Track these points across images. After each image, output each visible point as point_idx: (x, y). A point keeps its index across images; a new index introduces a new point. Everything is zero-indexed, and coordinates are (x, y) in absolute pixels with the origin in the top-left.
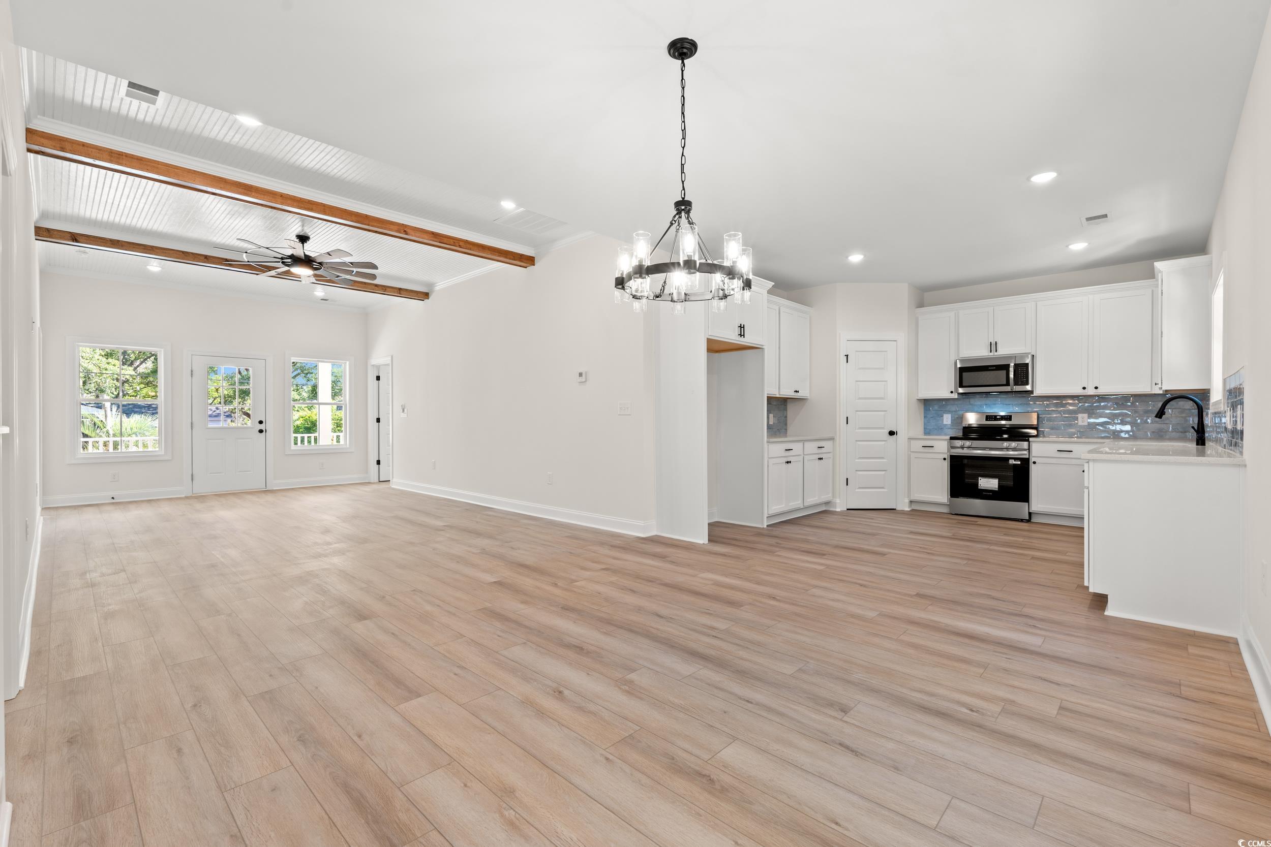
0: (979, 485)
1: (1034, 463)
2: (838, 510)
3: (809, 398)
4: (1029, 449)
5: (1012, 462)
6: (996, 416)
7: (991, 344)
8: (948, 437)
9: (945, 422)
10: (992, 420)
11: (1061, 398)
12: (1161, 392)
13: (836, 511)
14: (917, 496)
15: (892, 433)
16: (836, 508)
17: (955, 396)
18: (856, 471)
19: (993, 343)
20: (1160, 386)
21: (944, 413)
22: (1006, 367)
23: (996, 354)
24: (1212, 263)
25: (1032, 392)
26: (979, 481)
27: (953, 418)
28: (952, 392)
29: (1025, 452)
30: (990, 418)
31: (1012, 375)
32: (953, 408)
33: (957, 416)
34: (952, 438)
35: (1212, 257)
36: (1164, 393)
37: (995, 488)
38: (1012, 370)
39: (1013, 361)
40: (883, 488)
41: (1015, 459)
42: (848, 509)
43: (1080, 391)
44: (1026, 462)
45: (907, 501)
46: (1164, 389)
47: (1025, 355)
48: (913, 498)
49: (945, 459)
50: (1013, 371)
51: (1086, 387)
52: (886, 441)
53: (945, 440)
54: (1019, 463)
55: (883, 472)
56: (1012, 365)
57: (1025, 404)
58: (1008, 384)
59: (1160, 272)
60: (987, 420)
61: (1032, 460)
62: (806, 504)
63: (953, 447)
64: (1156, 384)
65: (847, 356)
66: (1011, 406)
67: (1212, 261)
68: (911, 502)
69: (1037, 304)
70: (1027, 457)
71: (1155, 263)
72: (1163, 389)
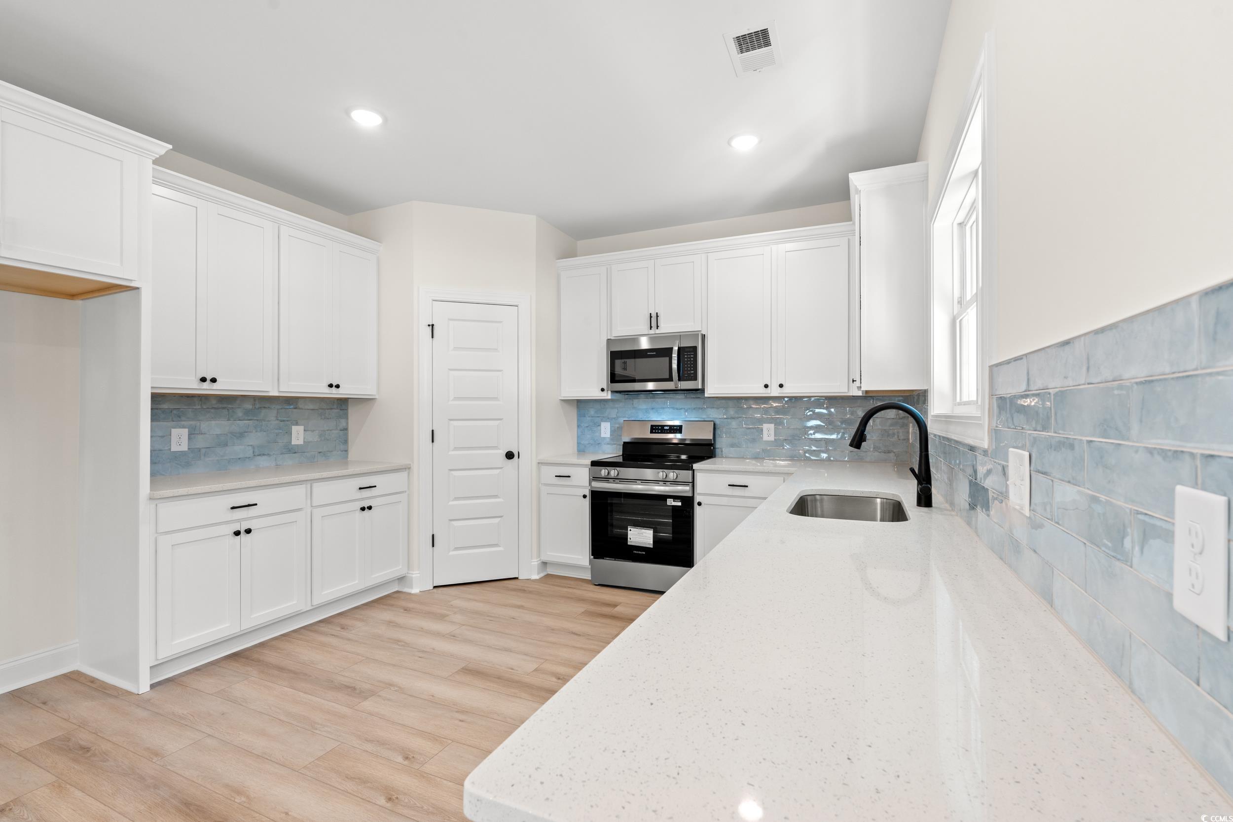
0: (629, 540)
1: (699, 504)
2: (415, 590)
3: (377, 397)
4: (693, 482)
5: (670, 502)
6: (663, 426)
7: (651, 317)
8: (588, 462)
9: (603, 435)
10: (658, 433)
11: (738, 401)
12: (860, 394)
13: (410, 594)
14: (552, 555)
15: (510, 455)
16: (412, 588)
17: (607, 395)
18: (451, 520)
19: (654, 315)
20: (857, 384)
21: (602, 421)
22: (667, 352)
23: (658, 331)
24: (928, 177)
25: (702, 391)
26: (629, 532)
27: (613, 429)
28: (603, 390)
29: (687, 488)
30: (656, 429)
31: (675, 366)
32: (613, 413)
33: (617, 426)
34: (594, 464)
35: (927, 165)
36: (864, 395)
37: (649, 544)
38: (675, 356)
39: (677, 342)
40: (496, 545)
41: (675, 498)
42: (435, 587)
43: (761, 392)
44: (688, 503)
45: (535, 562)
46: (864, 388)
47: (694, 335)
48: (545, 558)
49: (585, 496)
50: (676, 358)
51: (769, 385)
52: (501, 468)
53: (585, 466)
54: (679, 504)
55: (496, 520)
56: (676, 349)
57: (699, 408)
58: (670, 379)
59: (858, 192)
60: (651, 432)
61: (698, 499)
62: (316, 602)
63: (596, 478)
64: (853, 381)
65: (433, 325)
66: (682, 411)
67: (927, 173)
68: (545, 564)
69: (707, 256)
70: (690, 495)
71: (850, 174)
72: (862, 389)
